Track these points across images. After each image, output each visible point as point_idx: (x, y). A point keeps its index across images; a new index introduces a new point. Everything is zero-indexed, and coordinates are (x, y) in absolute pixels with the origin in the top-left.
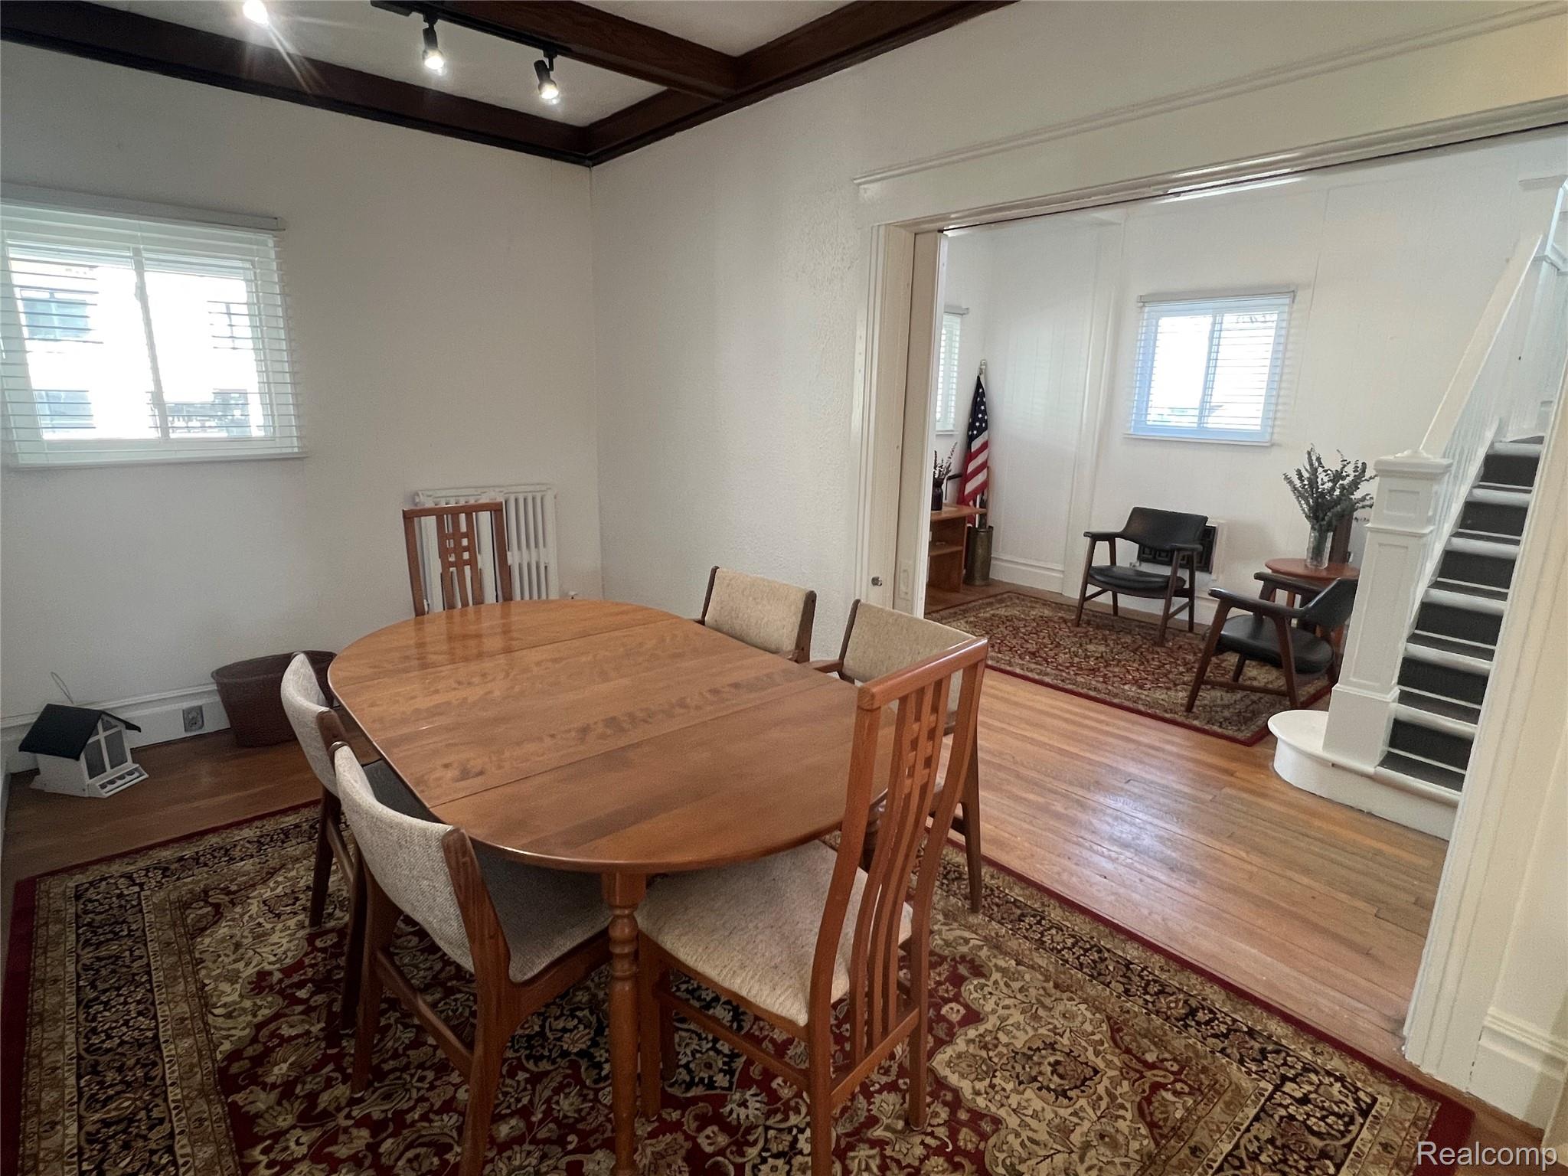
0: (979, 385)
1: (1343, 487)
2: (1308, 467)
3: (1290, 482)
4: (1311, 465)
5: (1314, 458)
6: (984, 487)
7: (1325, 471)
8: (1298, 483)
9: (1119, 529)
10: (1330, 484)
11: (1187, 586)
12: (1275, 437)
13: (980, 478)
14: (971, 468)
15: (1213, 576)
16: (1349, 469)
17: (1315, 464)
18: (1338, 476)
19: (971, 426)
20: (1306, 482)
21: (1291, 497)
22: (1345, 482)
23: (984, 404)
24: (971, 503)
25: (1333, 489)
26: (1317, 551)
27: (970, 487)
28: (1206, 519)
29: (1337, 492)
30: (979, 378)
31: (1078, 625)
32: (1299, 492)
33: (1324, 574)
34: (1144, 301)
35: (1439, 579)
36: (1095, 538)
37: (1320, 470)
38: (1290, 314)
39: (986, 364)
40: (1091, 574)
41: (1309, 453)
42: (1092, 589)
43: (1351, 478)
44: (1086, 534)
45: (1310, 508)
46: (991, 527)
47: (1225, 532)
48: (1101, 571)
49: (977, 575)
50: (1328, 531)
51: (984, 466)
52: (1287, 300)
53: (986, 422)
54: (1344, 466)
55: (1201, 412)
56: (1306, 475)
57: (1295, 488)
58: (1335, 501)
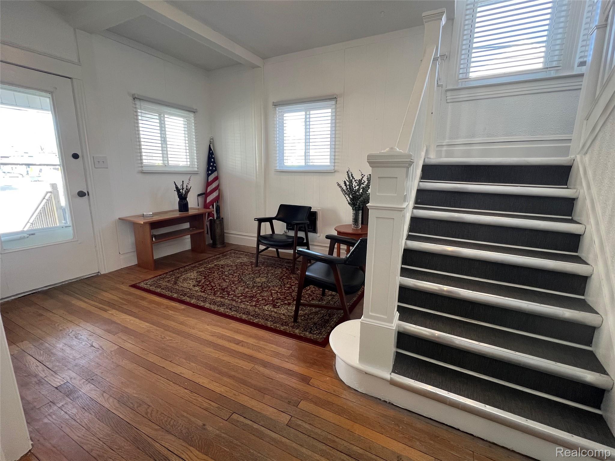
0: (210, 149)
1: (363, 188)
2: (348, 180)
3: (341, 187)
4: (349, 178)
5: (350, 175)
6: (217, 199)
7: (355, 181)
8: (345, 188)
9: (274, 215)
10: (358, 187)
11: (305, 241)
12: (336, 168)
13: (215, 194)
14: (209, 189)
15: (318, 235)
16: (365, 179)
17: (350, 177)
18: (360, 182)
19: (208, 170)
20: (348, 187)
21: (341, 193)
22: (364, 186)
23: (214, 158)
24: (211, 207)
25: (359, 189)
26: (356, 220)
27: (209, 199)
28: (310, 208)
29: (361, 191)
30: (210, 146)
31: (257, 266)
32: (345, 191)
33: (360, 232)
34: (276, 105)
35: (410, 233)
36: (261, 221)
37: (353, 180)
38: (336, 108)
39: (212, 139)
40: (261, 239)
41: (347, 172)
42: (262, 247)
43: (366, 183)
44: (255, 219)
45: (351, 199)
46: (222, 218)
47: (321, 213)
48: (265, 238)
49: (218, 242)
50: (359, 210)
51: (217, 188)
52: (334, 102)
53: (215, 167)
54: (363, 177)
55: (305, 158)
56: (348, 183)
57: (343, 190)
58: (360, 195)
